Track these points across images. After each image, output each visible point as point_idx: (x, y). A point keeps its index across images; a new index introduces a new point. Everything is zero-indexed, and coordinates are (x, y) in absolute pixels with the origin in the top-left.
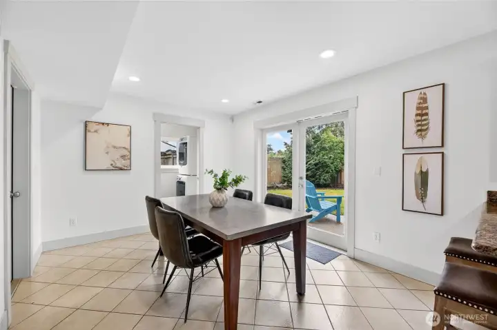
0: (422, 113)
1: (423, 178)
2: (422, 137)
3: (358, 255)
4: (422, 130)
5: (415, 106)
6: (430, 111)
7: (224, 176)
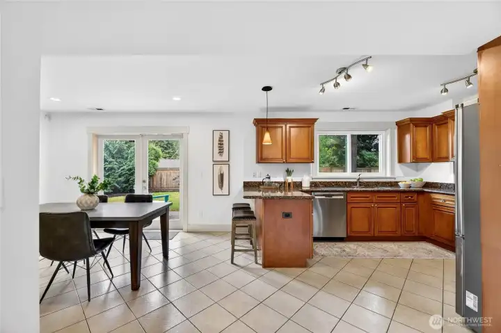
0: (221, 144)
1: (222, 176)
2: (221, 155)
3: (190, 228)
4: (221, 152)
5: (218, 139)
6: (224, 142)
7: (94, 182)
